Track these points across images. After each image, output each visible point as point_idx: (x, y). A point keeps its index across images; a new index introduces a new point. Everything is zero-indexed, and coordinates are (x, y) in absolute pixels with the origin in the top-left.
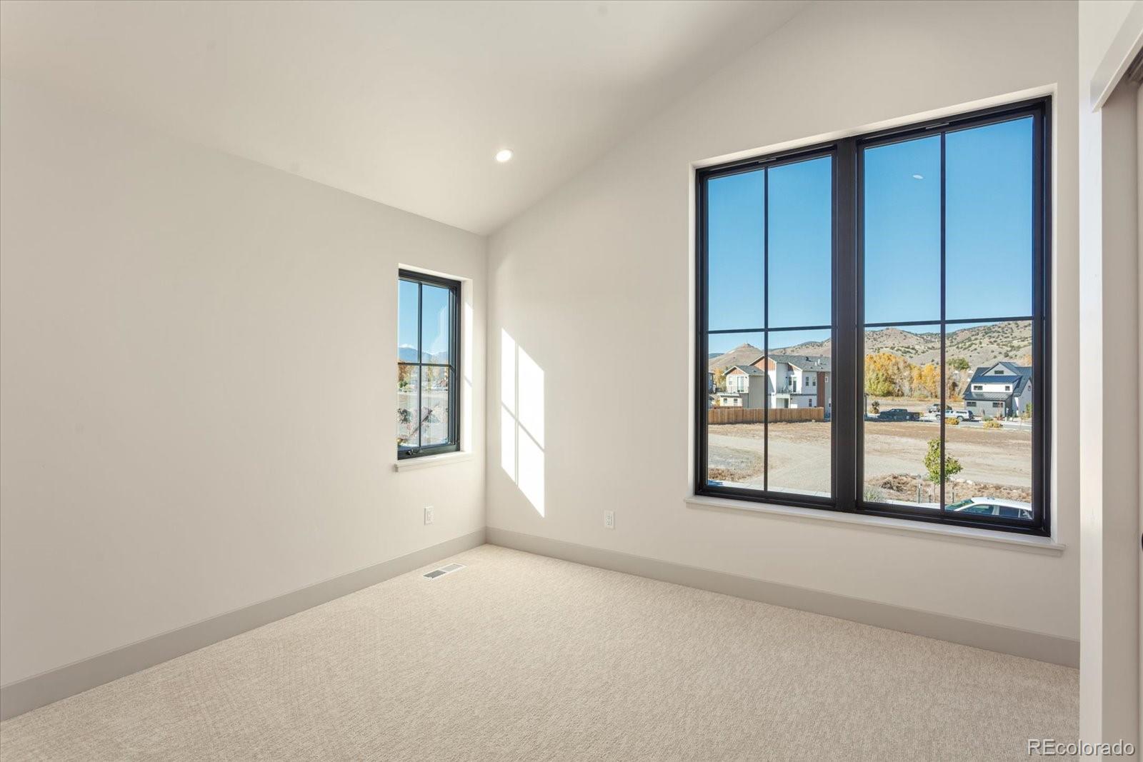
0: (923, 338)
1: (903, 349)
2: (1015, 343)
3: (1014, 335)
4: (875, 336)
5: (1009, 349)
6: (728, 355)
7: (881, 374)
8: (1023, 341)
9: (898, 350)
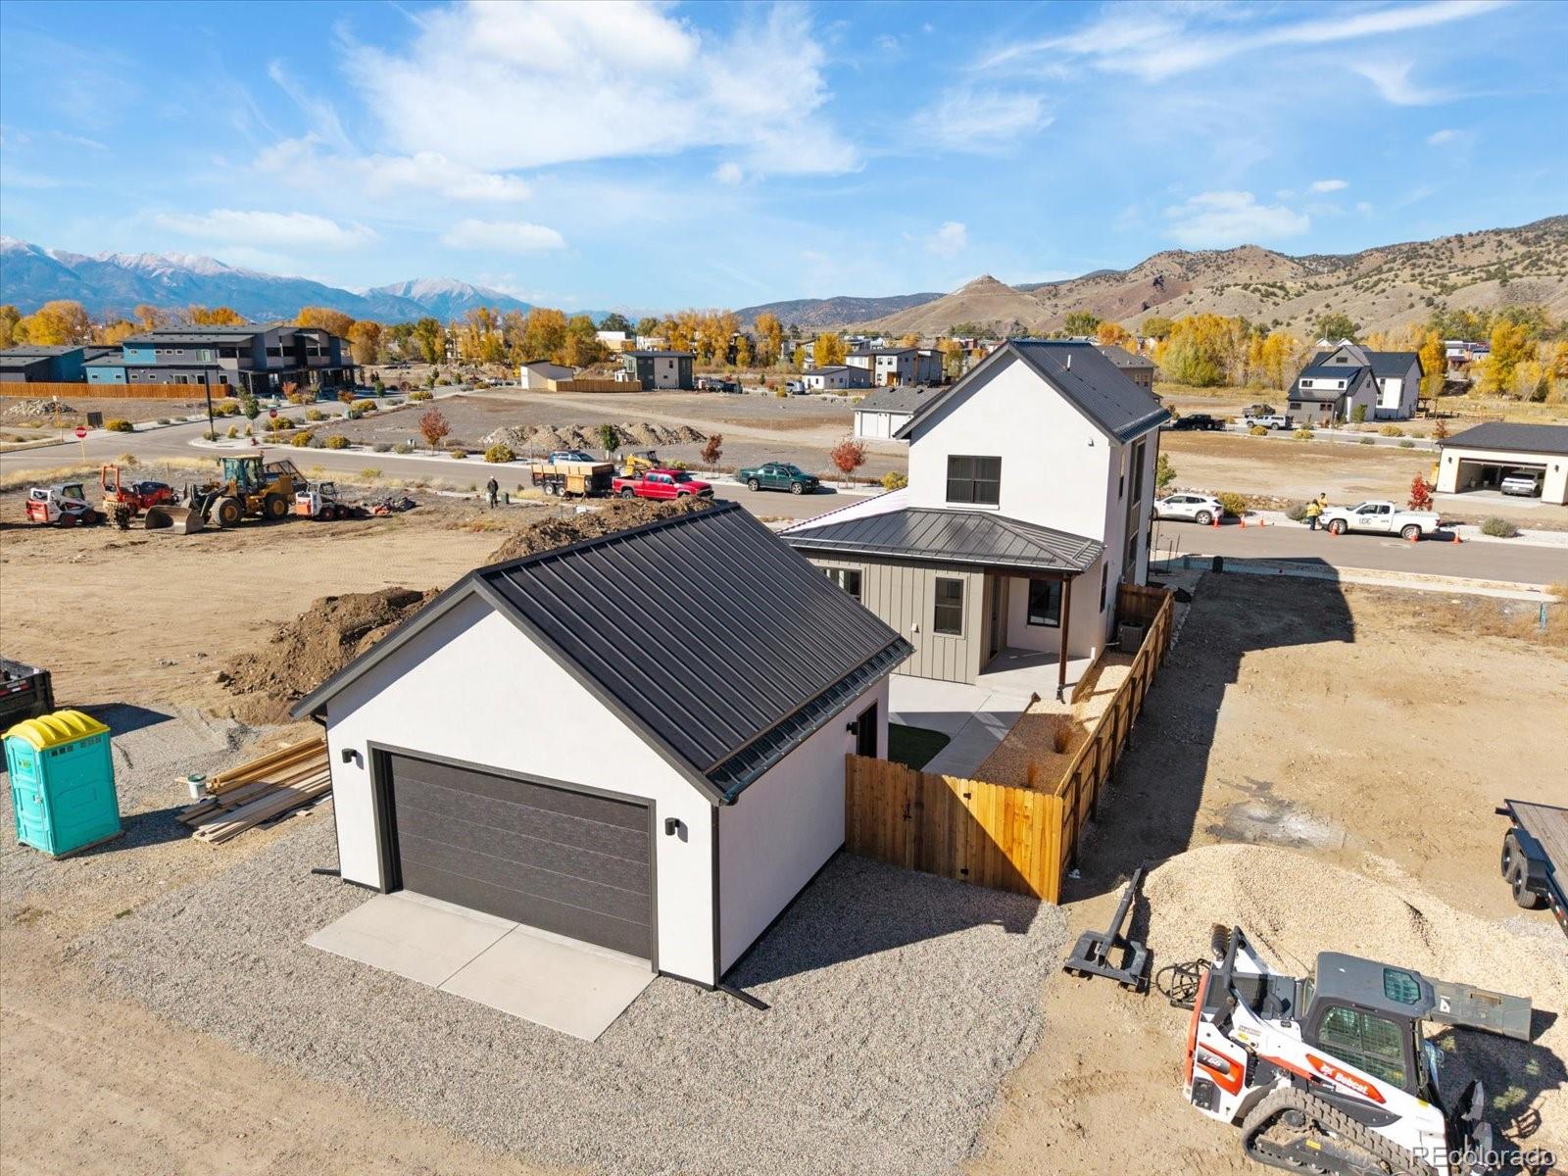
0: (1303, 265)
1: (1263, 288)
2: (1454, 278)
3: (1454, 261)
4: (1220, 260)
5: (1438, 290)
6: (951, 297)
7: (1202, 350)
8: (1465, 274)
9: (1256, 290)
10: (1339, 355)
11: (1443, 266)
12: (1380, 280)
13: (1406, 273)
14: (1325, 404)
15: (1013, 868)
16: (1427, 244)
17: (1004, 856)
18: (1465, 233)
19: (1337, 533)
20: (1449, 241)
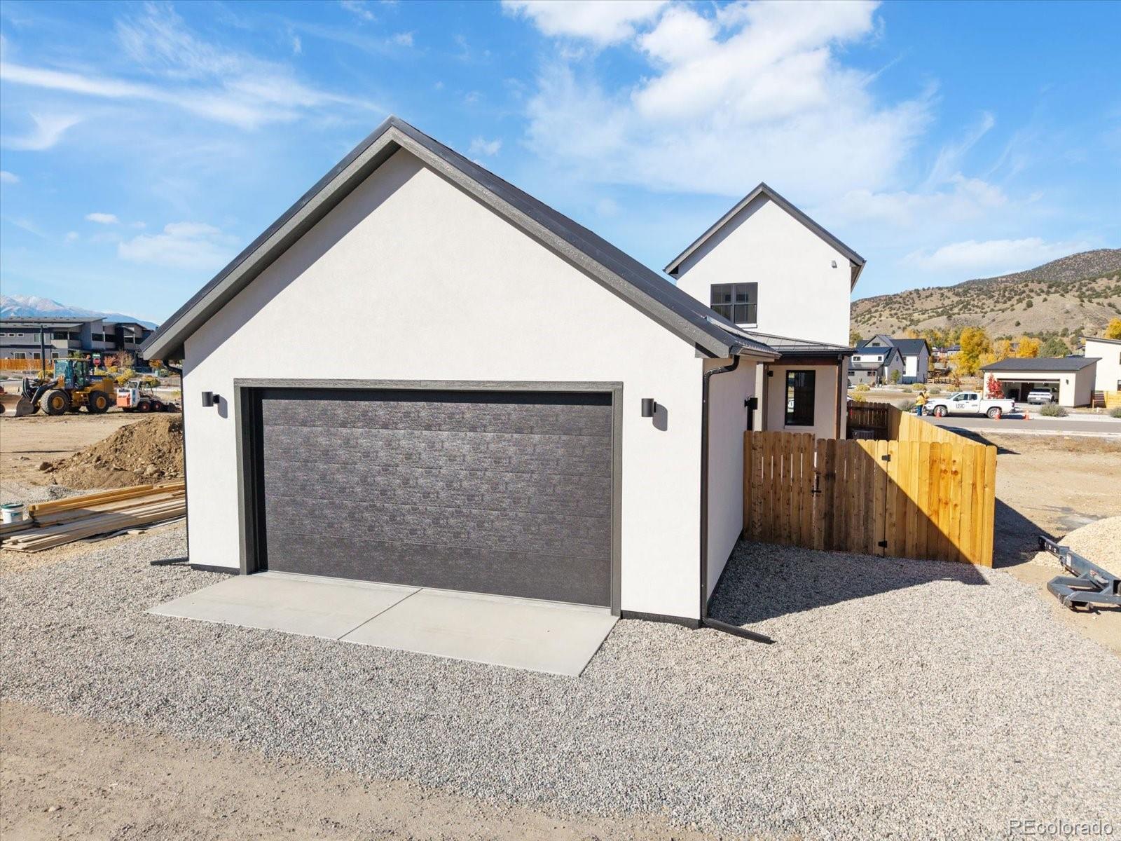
10: (874, 341)
11: (909, 309)
12: (871, 317)
13: (887, 312)
14: (870, 372)
15: (939, 533)
16: (897, 295)
17: (929, 520)
18: (920, 288)
19: (940, 416)
20: (911, 293)
